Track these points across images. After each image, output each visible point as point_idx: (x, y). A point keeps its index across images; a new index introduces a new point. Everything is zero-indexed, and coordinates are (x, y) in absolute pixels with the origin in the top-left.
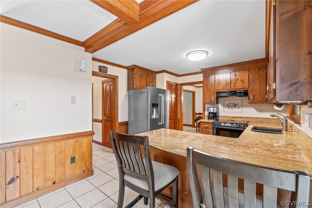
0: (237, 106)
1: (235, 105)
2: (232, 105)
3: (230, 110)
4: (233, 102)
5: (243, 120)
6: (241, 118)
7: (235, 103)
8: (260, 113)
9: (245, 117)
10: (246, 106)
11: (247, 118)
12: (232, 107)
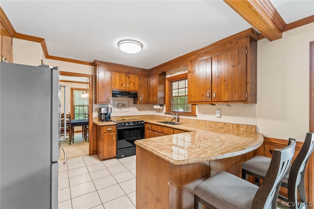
0: (125, 106)
1: (123, 106)
2: (121, 105)
3: (119, 110)
4: (122, 102)
5: (130, 118)
6: (128, 116)
7: (124, 104)
8: (140, 111)
9: (131, 116)
10: (131, 106)
11: (133, 116)
12: (121, 107)
